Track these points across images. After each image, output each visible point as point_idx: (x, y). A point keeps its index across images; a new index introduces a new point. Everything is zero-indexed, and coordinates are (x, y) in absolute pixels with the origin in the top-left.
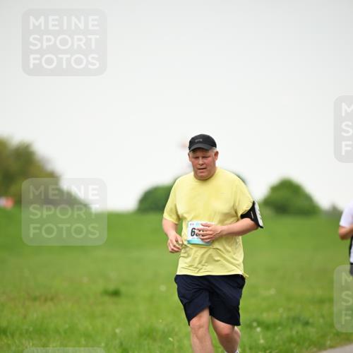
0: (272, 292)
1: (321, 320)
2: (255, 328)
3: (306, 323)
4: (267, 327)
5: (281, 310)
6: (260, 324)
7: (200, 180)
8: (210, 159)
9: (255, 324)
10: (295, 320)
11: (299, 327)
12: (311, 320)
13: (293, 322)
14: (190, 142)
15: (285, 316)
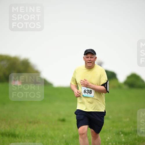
0: (128, 120)
2: (121, 134)
4: (125, 134)
6: (123, 133)
9: (121, 133)
13: (136, 132)
15: (133, 129)
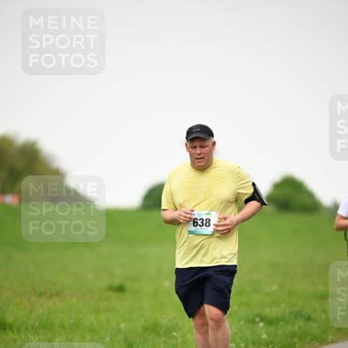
0: (275, 287)
1: (323, 316)
3: (309, 319)
5: (283, 305)
7: (197, 170)
8: (207, 148)
10: (298, 315)
11: (301, 323)
12: (313, 316)
13: (295, 317)
14: (188, 132)
15: (287, 311)
